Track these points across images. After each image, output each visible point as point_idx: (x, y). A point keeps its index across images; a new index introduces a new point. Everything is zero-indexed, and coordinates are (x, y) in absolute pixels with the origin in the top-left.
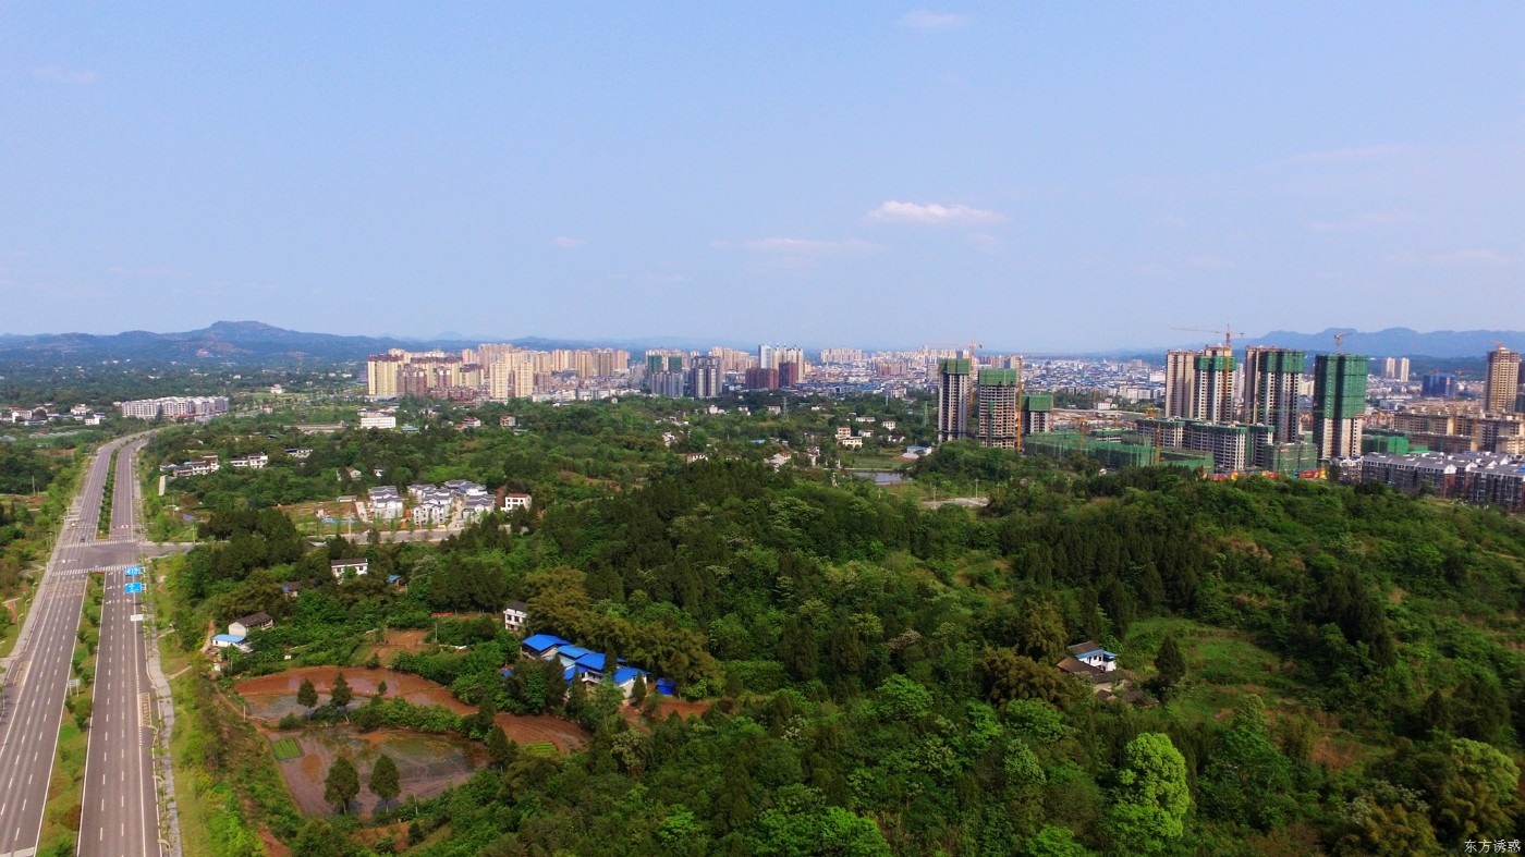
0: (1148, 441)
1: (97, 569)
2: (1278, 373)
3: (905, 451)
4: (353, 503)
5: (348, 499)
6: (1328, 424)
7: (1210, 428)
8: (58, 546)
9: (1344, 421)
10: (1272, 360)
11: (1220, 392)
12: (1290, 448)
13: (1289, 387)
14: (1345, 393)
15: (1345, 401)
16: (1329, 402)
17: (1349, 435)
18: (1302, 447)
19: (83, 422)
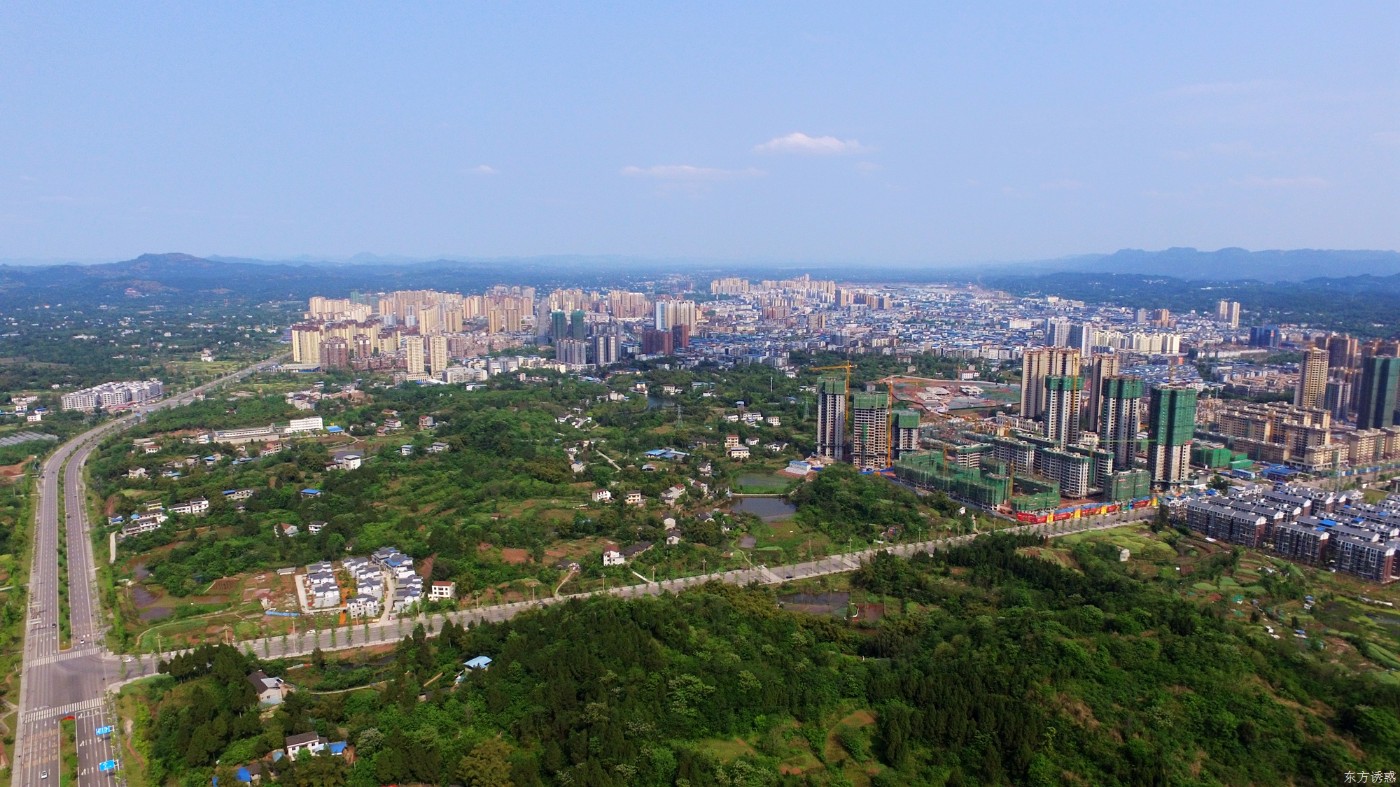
0: (1003, 467)
1: (66, 709)
2: (1119, 399)
3: (787, 463)
4: (292, 577)
5: (288, 572)
6: (1160, 450)
7: (1058, 455)
8: (25, 666)
9: (1175, 448)
10: (1113, 387)
11: (1069, 410)
12: (1127, 477)
13: (1128, 410)
14: (1176, 424)
15: (1176, 431)
16: (1162, 430)
17: (1179, 459)
18: (1137, 476)
19: (25, 419)
